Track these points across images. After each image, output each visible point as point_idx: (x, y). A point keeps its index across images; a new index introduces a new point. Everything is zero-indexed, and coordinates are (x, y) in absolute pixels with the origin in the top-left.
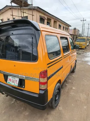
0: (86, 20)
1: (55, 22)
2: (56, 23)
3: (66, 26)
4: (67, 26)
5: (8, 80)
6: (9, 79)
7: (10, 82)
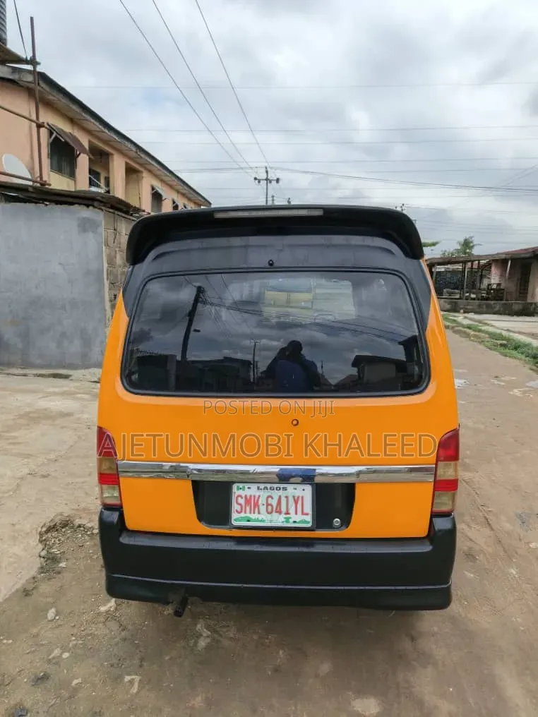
0: (278, 180)
1: (130, 171)
2: (139, 181)
3: (186, 202)
4: (189, 199)
5: (235, 507)
6: (242, 501)
7: (253, 516)
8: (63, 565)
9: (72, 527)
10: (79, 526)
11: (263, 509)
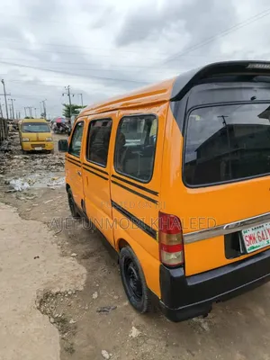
5: (246, 243)
6: (248, 239)
7: (255, 245)
8: (72, 322)
9: (53, 296)
10: (57, 294)
11: (257, 239)
